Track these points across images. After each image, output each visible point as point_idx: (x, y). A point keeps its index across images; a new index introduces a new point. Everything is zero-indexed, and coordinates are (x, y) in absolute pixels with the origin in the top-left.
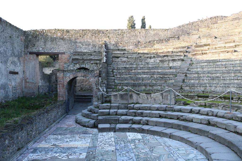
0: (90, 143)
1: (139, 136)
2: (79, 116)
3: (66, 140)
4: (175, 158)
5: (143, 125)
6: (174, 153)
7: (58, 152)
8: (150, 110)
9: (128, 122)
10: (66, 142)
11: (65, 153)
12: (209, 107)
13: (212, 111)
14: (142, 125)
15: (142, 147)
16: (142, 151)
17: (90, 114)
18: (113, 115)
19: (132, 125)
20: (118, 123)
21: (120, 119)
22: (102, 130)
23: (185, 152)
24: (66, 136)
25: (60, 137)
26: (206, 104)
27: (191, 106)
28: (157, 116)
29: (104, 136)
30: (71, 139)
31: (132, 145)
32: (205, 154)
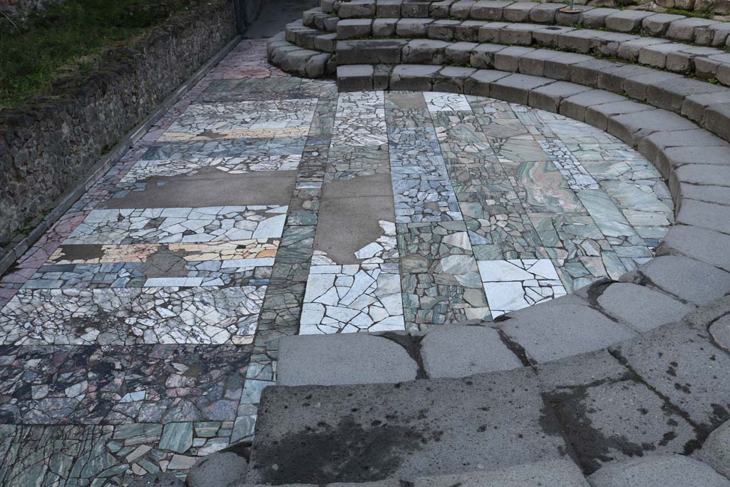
0: (313, 125)
1: (462, 103)
2: (278, 43)
3: (240, 117)
4: (564, 173)
5: (478, 68)
6: (566, 159)
7: (218, 154)
8: (503, 19)
9: (431, 60)
10: (242, 123)
11: (238, 155)
12: (704, 15)
13: (712, 27)
14: (475, 69)
15: (470, 136)
16: (468, 149)
17: (312, 34)
18: (385, 37)
19: (443, 68)
20: (398, 60)
21: (406, 48)
22: (349, 85)
23: (598, 156)
24: (241, 106)
25: (221, 109)
26: (696, 4)
27: (642, 10)
28: (523, 42)
29: (355, 102)
30: (254, 115)
31: (438, 129)
32: (659, 165)
